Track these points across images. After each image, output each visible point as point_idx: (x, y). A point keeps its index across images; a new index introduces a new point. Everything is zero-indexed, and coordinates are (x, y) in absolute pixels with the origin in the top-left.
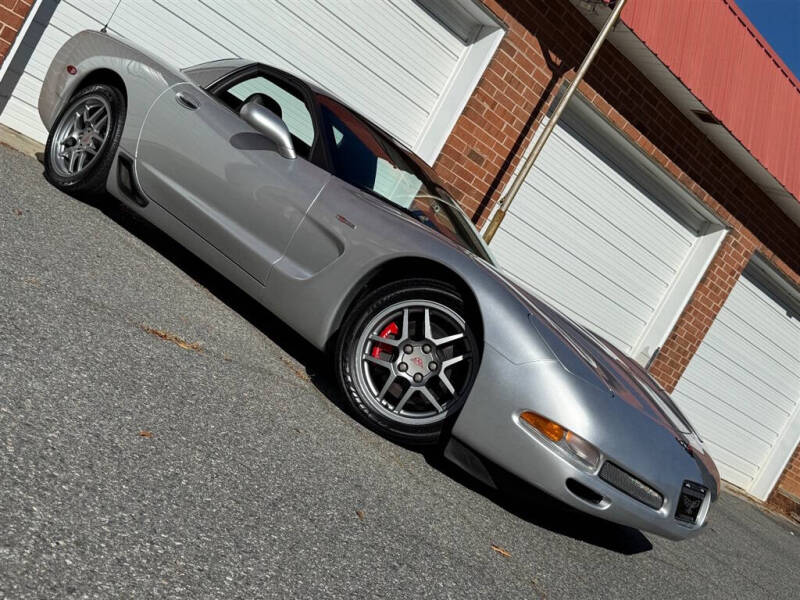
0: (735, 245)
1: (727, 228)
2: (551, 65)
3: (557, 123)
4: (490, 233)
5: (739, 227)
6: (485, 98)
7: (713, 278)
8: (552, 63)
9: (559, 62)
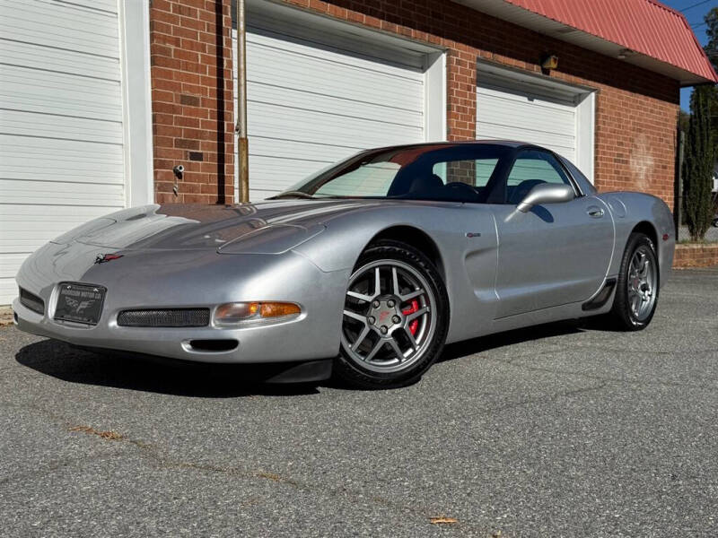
0: (459, 62)
1: (444, 52)
3: (246, 30)
4: (244, 165)
5: (454, 45)
6: (165, 40)
7: (456, 102)
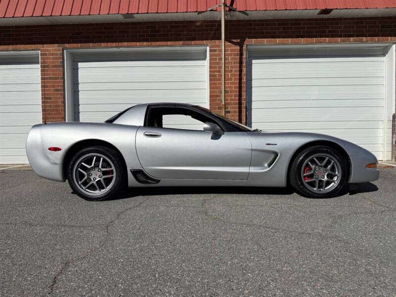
1: (394, 43)
2: (236, 44)
8: (236, 42)
9: (239, 41)
